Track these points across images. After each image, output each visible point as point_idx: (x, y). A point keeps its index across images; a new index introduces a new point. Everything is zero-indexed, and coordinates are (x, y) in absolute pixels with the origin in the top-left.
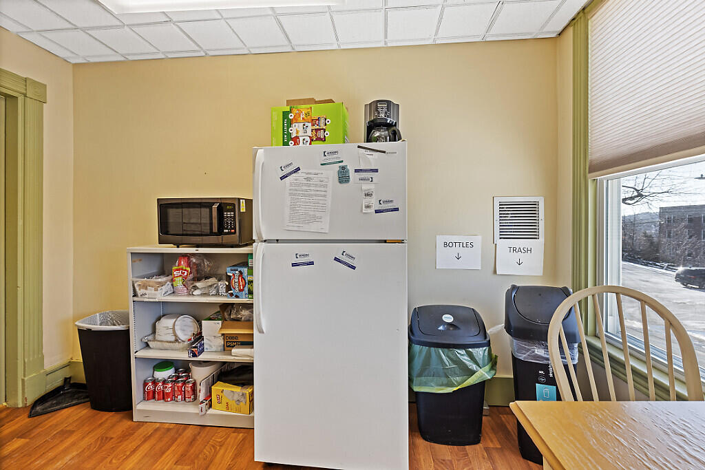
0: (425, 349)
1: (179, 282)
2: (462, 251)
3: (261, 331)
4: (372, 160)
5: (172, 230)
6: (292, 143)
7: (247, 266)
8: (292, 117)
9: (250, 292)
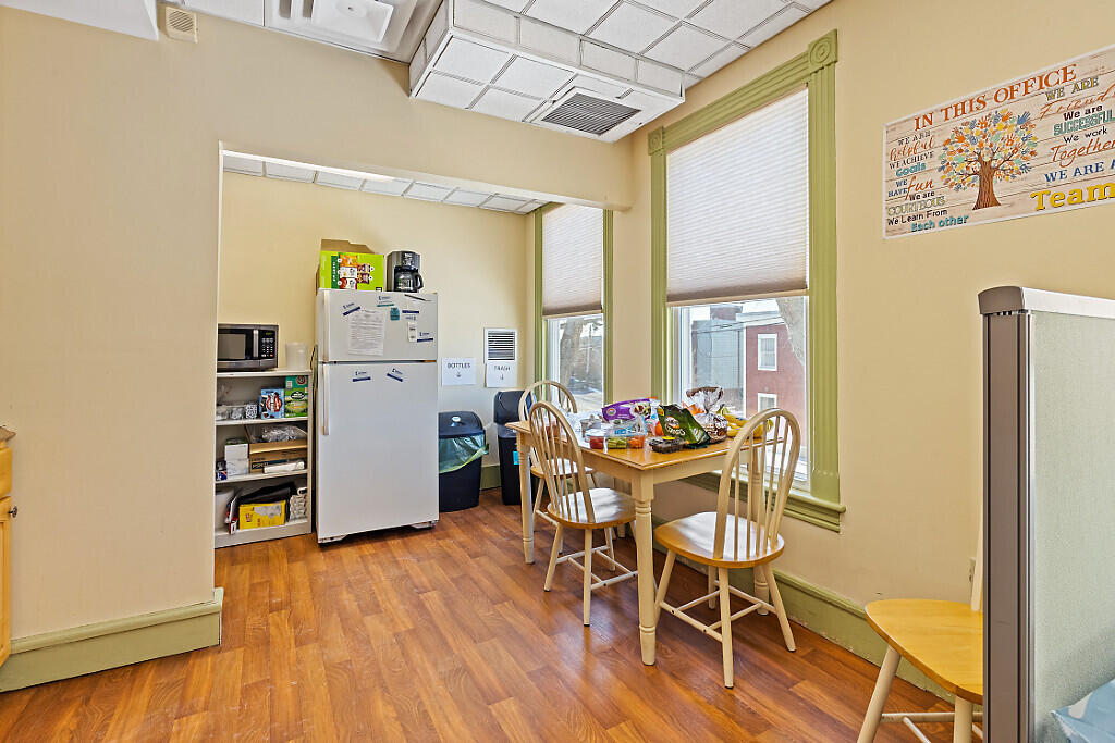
0: (447, 441)
3: (325, 433)
4: (415, 305)
6: (339, 283)
7: (284, 387)
8: (340, 261)
9: (287, 411)
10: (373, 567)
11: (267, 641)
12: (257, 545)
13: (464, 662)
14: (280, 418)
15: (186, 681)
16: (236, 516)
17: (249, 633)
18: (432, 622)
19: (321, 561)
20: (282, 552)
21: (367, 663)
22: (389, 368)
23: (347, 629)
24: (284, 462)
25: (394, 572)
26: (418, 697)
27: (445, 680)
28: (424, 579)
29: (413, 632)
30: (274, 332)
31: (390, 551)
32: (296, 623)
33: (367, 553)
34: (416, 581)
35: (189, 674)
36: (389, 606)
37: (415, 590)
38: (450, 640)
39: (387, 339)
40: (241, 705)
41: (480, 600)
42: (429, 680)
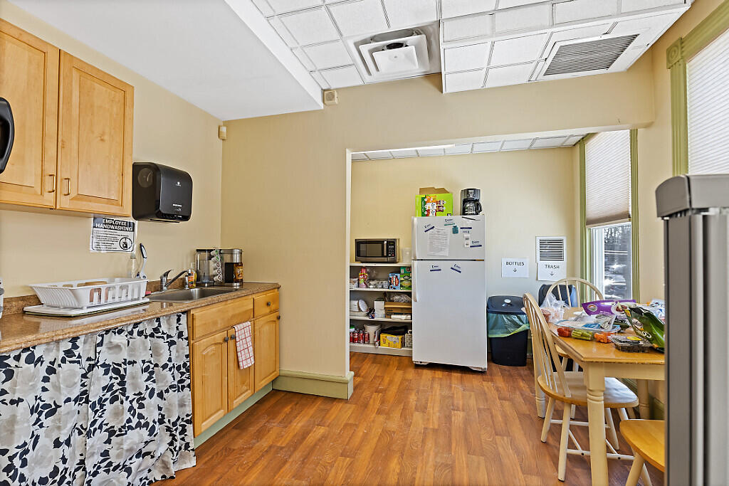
0: (495, 315)
1: (362, 282)
2: (517, 267)
3: (416, 301)
4: (469, 223)
5: (362, 254)
6: (426, 213)
7: (399, 272)
8: (426, 200)
9: (401, 286)
10: (436, 386)
11: (366, 406)
12: (387, 356)
13: (454, 462)
14: (398, 290)
15: (328, 411)
16: (379, 339)
17: (362, 399)
18: (450, 430)
19: (411, 374)
20: (396, 363)
21: (402, 437)
22: (452, 264)
23: (403, 415)
24: (402, 314)
25: (446, 392)
26: (416, 468)
27: (436, 467)
28: (461, 403)
29: (435, 431)
30: (394, 242)
31: (450, 379)
32: (383, 402)
33: (437, 376)
34: (456, 402)
35: (332, 408)
36: (431, 411)
37: (452, 407)
38: (454, 445)
39: (450, 246)
40: (341, 431)
41: (489, 429)
42: (427, 463)
